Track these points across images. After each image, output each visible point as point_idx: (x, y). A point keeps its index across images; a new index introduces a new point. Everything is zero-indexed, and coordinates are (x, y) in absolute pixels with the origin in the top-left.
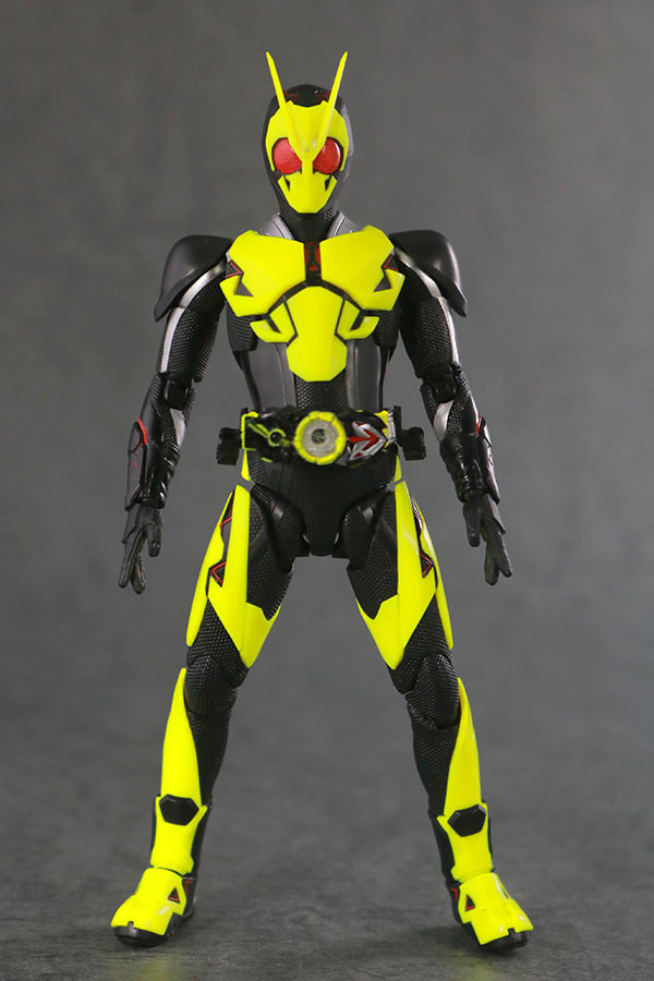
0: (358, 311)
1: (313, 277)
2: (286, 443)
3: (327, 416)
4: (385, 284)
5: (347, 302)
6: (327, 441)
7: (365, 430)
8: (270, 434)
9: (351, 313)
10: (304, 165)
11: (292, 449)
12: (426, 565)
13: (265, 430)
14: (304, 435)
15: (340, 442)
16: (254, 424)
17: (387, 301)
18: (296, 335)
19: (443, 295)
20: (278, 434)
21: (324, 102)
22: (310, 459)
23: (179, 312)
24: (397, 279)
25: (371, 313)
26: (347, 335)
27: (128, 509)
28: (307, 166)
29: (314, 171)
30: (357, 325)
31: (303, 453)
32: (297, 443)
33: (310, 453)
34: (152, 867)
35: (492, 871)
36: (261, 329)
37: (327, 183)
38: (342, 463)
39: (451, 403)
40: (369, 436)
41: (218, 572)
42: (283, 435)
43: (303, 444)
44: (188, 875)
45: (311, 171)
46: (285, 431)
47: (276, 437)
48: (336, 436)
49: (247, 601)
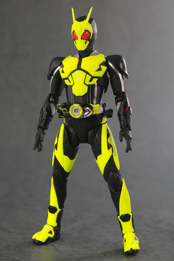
0: (91, 77)
1: (79, 68)
2: (67, 113)
3: (77, 105)
4: (100, 69)
5: (87, 74)
6: (79, 112)
7: (88, 109)
8: (63, 110)
9: (89, 77)
10: (78, 38)
11: (69, 114)
12: (109, 146)
13: (62, 109)
14: (72, 110)
15: (81, 112)
16: (59, 107)
17: (101, 74)
18: (74, 84)
19: (120, 73)
20: (65, 110)
21: (85, 20)
22: (74, 117)
23: (52, 77)
24: (104, 68)
25: (95, 77)
26: (88, 83)
27: (38, 129)
28: (79, 38)
29: (82, 39)
30: (91, 80)
31: (72, 115)
32: (70, 112)
33: (74, 115)
34: (47, 224)
35: (134, 233)
36: (67, 82)
37: (86, 42)
38: (82, 118)
39: (121, 102)
40: (88, 111)
41: (56, 146)
42: (66, 110)
43: (72, 113)
44: (55, 227)
45: (81, 39)
46: (67, 109)
47: (65, 111)
48: (80, 111)
49: (64, 155)
